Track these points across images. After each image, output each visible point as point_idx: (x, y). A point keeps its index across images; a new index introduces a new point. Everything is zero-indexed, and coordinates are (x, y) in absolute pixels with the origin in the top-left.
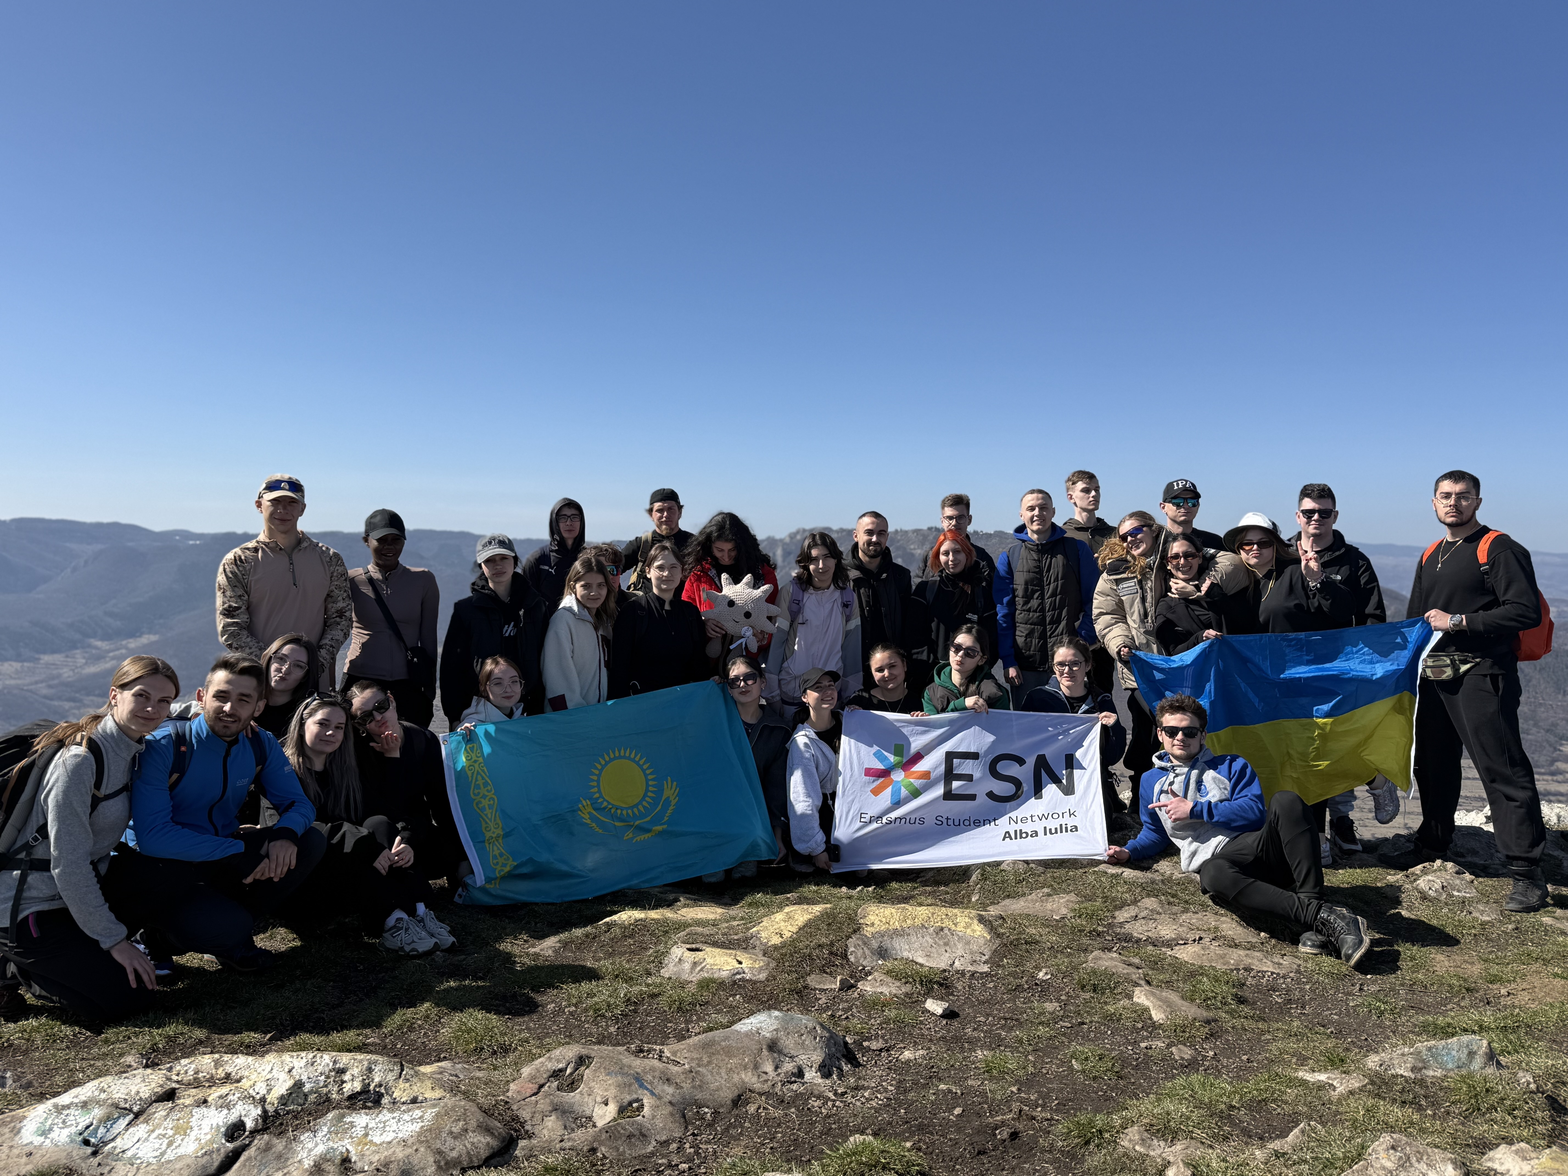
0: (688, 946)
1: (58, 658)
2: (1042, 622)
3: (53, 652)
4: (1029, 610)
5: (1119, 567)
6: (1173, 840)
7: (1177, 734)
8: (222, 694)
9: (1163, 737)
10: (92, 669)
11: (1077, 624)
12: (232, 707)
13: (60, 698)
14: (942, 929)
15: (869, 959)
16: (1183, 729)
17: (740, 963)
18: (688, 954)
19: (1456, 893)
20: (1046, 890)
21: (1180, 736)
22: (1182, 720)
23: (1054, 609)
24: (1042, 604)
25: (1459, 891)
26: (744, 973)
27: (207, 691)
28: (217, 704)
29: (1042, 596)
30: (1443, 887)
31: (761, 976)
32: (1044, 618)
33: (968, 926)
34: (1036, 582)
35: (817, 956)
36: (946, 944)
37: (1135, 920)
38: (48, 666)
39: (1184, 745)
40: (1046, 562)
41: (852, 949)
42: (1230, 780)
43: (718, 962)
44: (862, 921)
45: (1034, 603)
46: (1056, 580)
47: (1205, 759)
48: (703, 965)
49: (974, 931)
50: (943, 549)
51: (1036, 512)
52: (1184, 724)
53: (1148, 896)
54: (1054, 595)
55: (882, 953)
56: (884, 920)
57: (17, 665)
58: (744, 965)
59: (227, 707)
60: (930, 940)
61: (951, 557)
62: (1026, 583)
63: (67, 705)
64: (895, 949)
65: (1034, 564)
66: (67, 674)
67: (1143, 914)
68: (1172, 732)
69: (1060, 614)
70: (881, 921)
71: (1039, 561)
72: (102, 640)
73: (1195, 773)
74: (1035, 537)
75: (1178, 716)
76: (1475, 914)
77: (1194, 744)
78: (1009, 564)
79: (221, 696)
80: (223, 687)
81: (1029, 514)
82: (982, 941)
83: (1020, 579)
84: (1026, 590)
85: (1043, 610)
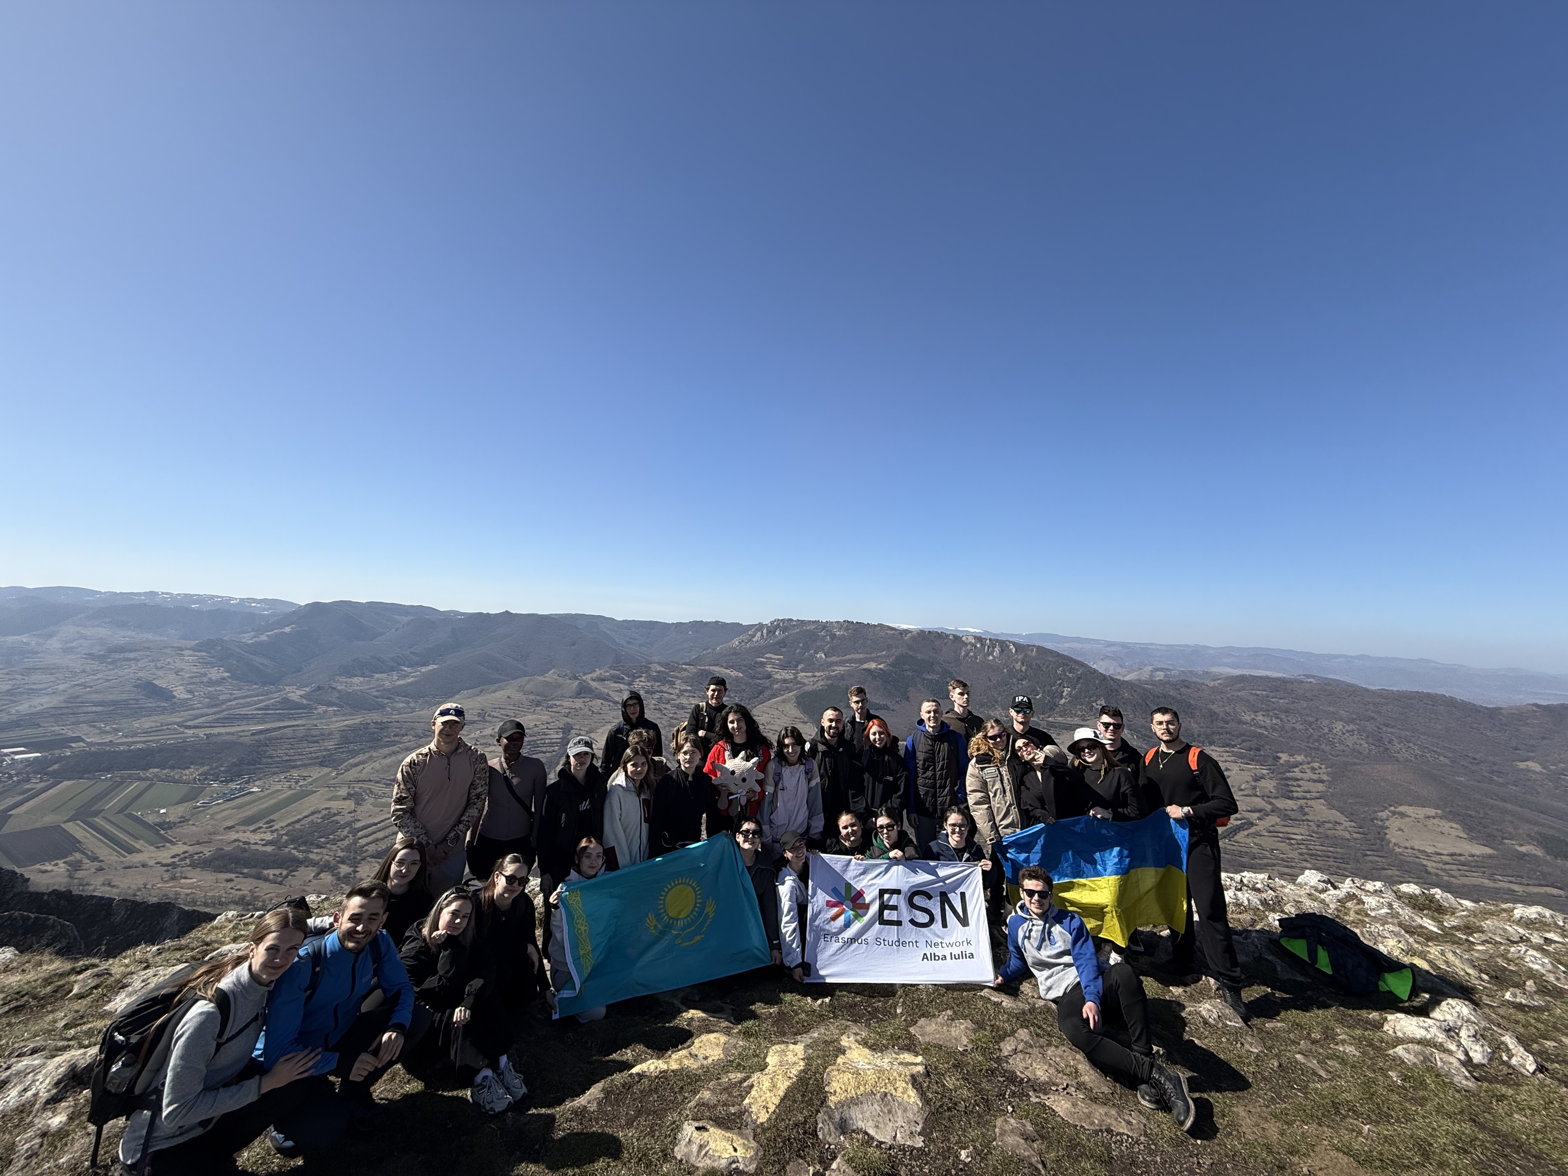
0: (697, 1124)
1: (384, 675)
2: (934, 786)
3: (381, 672)
4: (926, 778)
5: (985, 759)
6: (1032, 969)
7: (1034, 895)
8: (356, 917)
9: (1023, 895)
10: (401, 682)
11: (956, 788)
12: (363, 928)
13: (382, 697)
14: (886, 1095)
15: (833, 1136)
16: (1038, 892)
17: (735, 1150)
18: (696, 1134)
19: (1229, 1023)
20: (949, 1012)
21: (1036, 897)
22: (1037, 885)
23: (942, 779)
24: (934, 775)
25: (1230, 1021)
26: (738, 1162)
27: (343, 915)
28: (350, 925)
29: (934, 770)
30: (1219, 1017)
31: (751, 1167)
32: (936, 783)
33: (905, 1091)
34: (931, 759)
35: (794, 1139)
36: (890, 1112)
37: (1016, 1053)
38: (378, 680)
39: (1040, 904)
40: (937, 748)
41: (820, 1125)
42: (1071, 934)
43: (718, 1148)
44: (827, 1089)
45: (929, 773)
46: (943, 759)
47: (1053, 915)
48: (707, 1148)
49: (909, 1096)
50: (872, 731)
51: (932, 714)
52: (1039, 888)
53: (1022, 1026)
54: (942, 769)
55: (843, 1127)
56: (843, 1087)
57: (361, 679)
58: (738, 1154)
59: (359, 928)
60: (878, 1108)
61: (877, 736)
62: (924, 760)
63: (386, 701)
64: (851, 1119)
65: (929, 748)
66: (387, 684)
67: (1020, 1047)
68: (1031, 893)
69: (945, 782)
70: (841, 1088)
71: (933, 746)
72: (408, 667)
73: (1047, 925)
74: (931, 730)
75: (1034, 882)
76: (1247, 1046)
77: (1046, 902)
78: (913, 745)
79: (355, 918)
80: (357, 911)
81: (928, 715)
82: (916, 1109)
83: (920, 756)
84: (924, 764)
85: (935, 779)
